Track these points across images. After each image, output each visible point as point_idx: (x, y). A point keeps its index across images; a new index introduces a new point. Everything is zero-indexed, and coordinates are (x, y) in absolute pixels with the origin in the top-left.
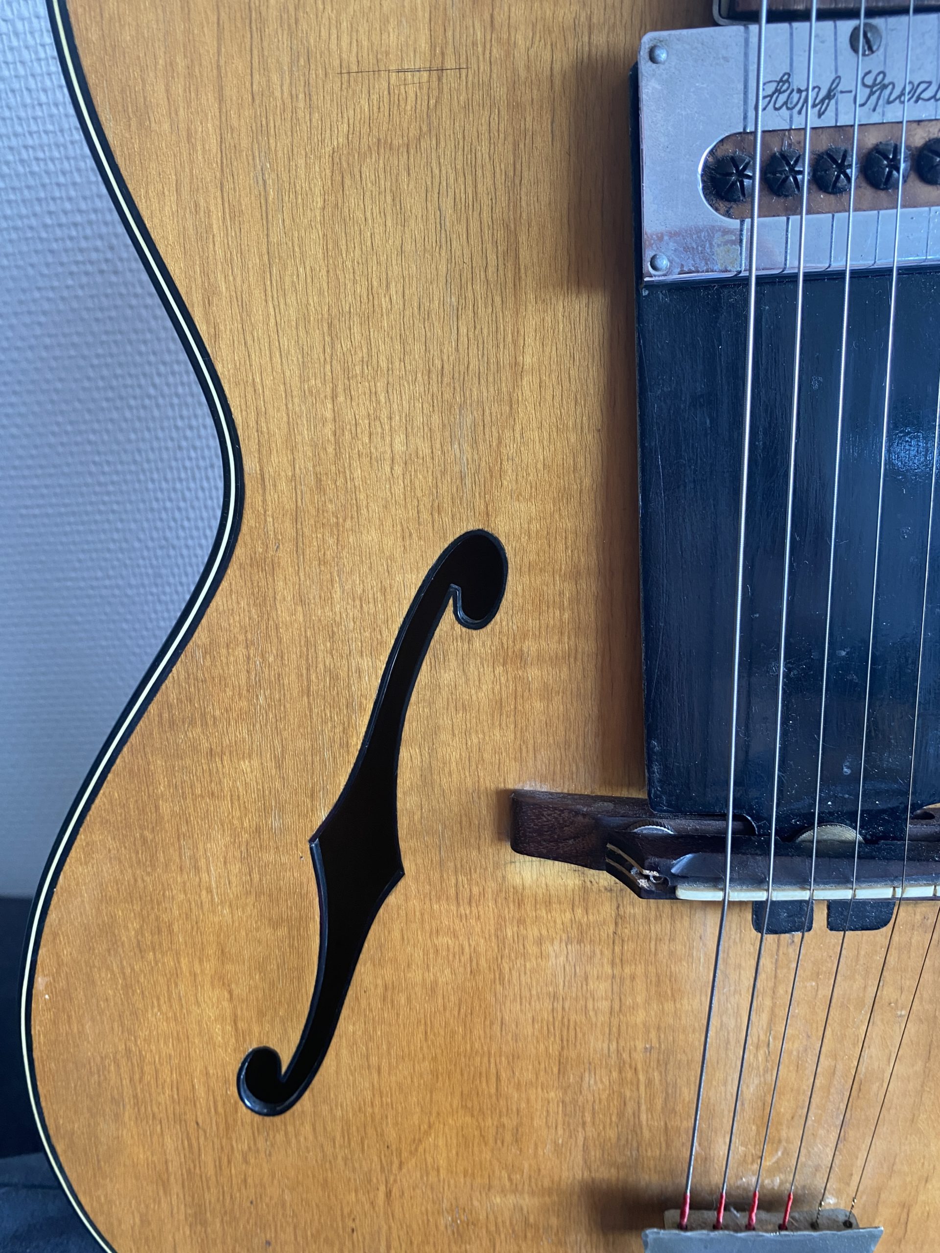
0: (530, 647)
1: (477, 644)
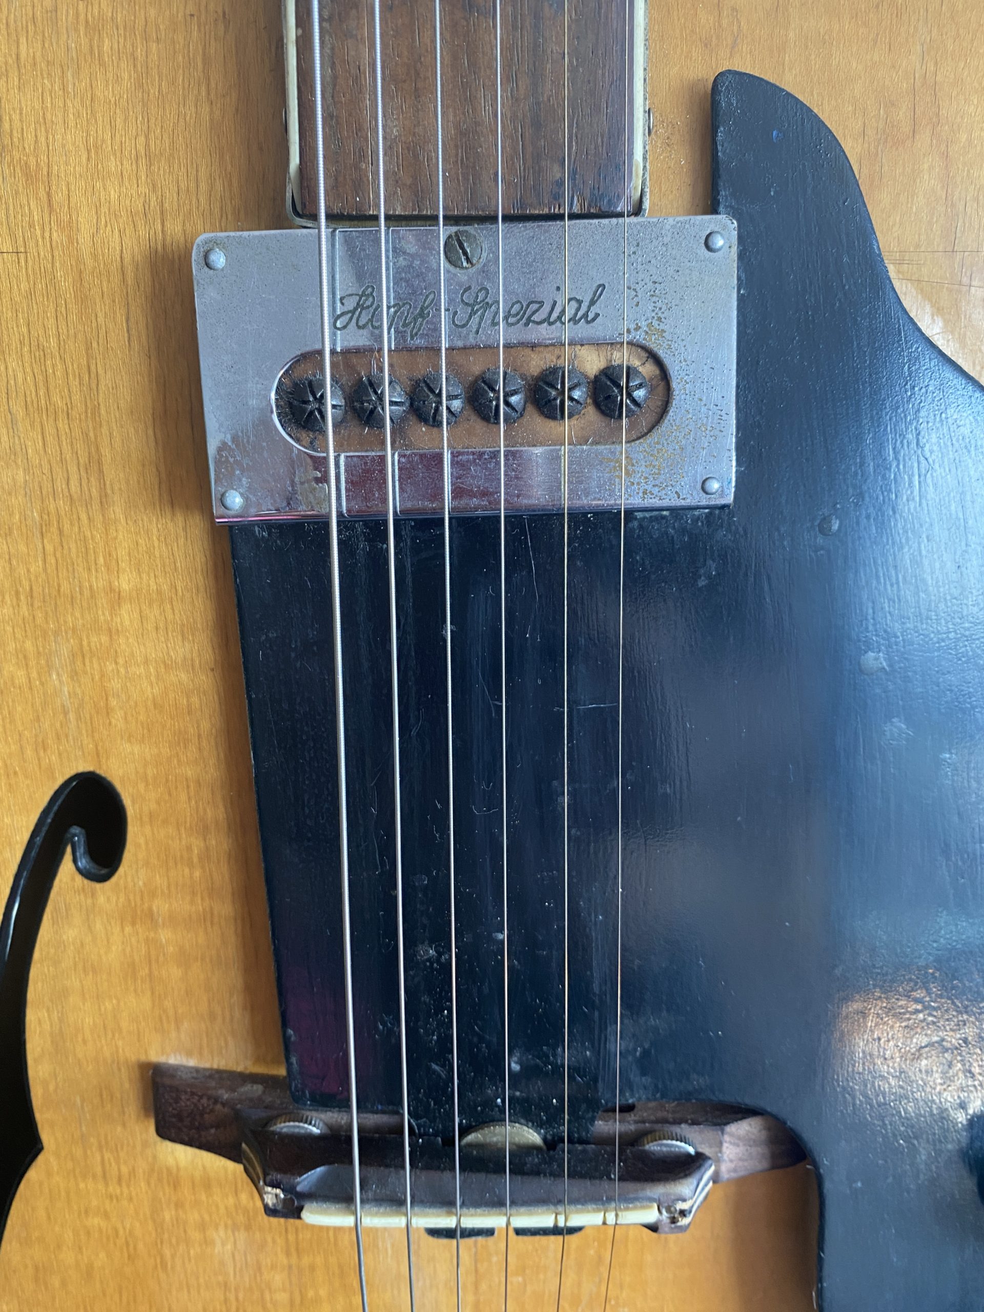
0: (161, 906)
1: (101, 899)
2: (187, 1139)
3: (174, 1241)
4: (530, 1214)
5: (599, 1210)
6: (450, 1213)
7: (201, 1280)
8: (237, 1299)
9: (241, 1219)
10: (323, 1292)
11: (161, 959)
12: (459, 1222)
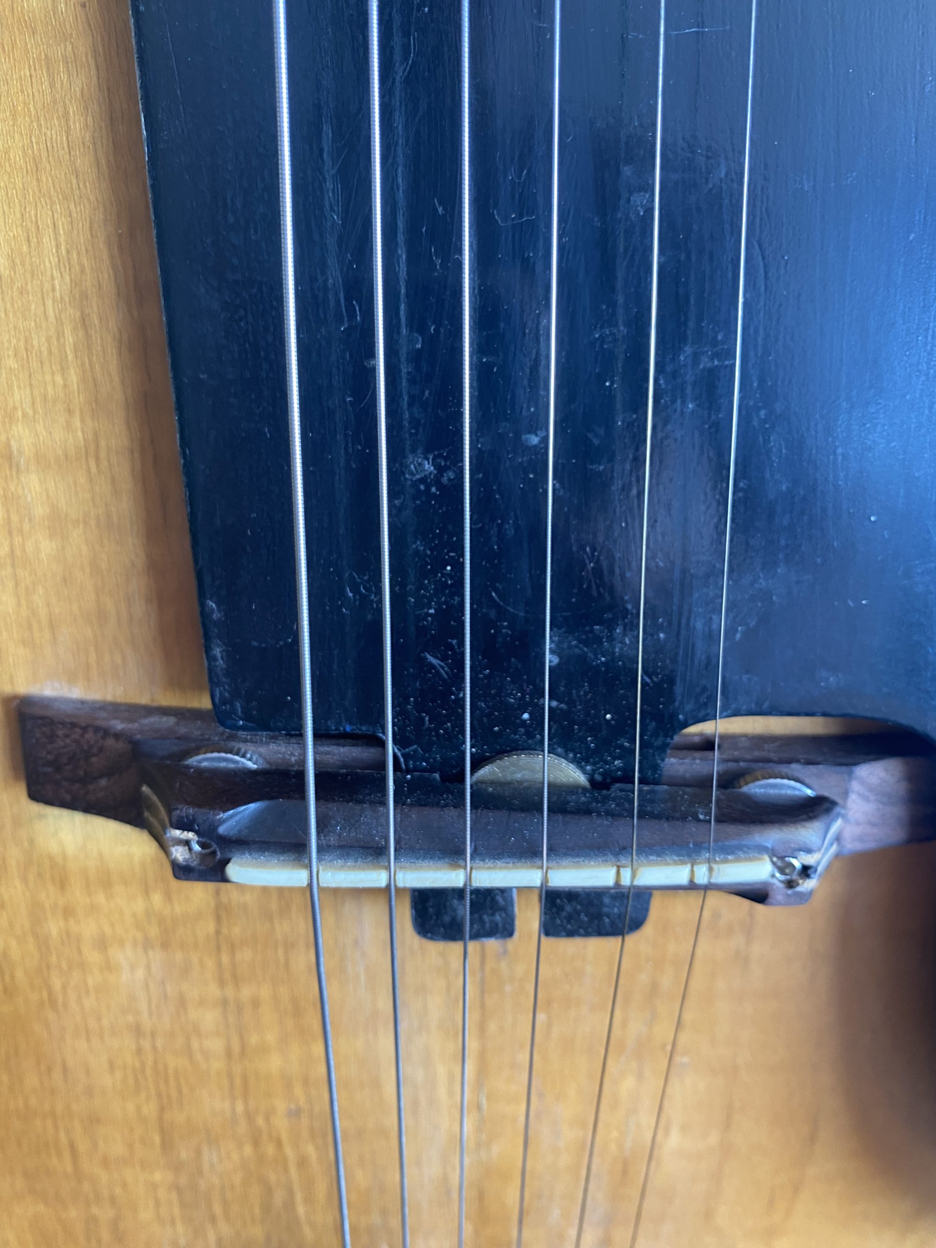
0: (22, 438)
2: (68, 797)
3: (64, 965)
4: (578, 866)
5: (683, 863)
6: (455, 866)
7: (105, 1023)
8: (154, 1048)
9: (154, 931)
10: (271, 1037)
11: (26, 526)
12: (469, 878)
